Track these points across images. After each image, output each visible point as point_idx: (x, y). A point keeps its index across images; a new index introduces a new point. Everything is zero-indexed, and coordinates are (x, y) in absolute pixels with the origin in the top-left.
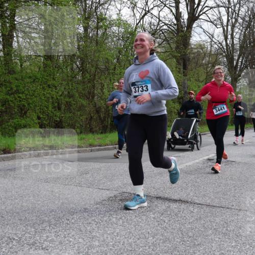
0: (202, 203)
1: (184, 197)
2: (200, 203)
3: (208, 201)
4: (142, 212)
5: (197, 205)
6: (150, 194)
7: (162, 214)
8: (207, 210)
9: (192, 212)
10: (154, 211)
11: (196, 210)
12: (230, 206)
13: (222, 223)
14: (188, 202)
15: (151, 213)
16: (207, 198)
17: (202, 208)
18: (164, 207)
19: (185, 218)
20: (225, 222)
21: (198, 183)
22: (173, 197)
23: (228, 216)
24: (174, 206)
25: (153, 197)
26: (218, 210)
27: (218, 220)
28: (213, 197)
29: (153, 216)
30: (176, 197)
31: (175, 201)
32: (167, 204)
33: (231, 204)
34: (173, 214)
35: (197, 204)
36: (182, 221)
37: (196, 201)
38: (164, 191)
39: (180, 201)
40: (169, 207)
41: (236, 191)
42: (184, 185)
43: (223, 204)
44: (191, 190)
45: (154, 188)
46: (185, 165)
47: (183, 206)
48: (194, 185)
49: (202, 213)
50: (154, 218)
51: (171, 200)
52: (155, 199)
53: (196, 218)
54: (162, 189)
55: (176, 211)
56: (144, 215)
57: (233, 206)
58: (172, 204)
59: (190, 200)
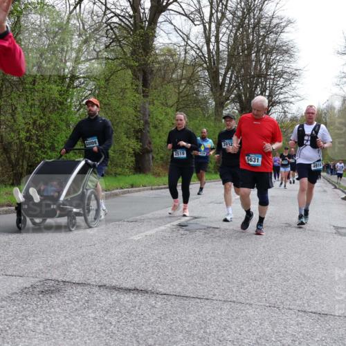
0: (168, 292)
1: (141, 284)
2: (165, 292)
3: (178, 290)
4: (76, 310)
5: (160, 296)
6: (89, 281)
7: (107, 312)
8: (177, 302)
9: (154, 307)
10: (95, 308)
11: (159, 304)
12: (210, 296)
13: (197, 322)
14: (147, 292)
15: (90, 311)
16: (177, 285)
17: (169, 301)
18: (110, 301)
19: (142, 317)
20: (203, 321)
21: (164, 261)
23: (207, 312)
24: (126, 298)
25: (93, 285)
26: (193, 302)
27: (192, 317)
28: (185, 283)
29: (92, 315)
30: (128, 286)
31: (128, 290)
32: (115, 295)
33: (212, 293)
34: (123, 311)
35: (162, 294)
36: (139, 321)
37: (160, 290)
38: (111, 276)
39: (136, 290)
40: (118, 300)
41: (220, 273)
42: (142, 266)
43: (200, 295)
44: (153, 273)
45: (95, 272)
46: (144, 234)
47: (140, 298)
48: (157, 265)
49: (169, 307)
50: (95, 319)
51: (121, 289)
52: (97, 289)
53: (159, 315)
54: (107, 272)
55: (129, 306)
56: (79, 315)
57: (214, 295)
58: (122, 296)
59: (150, 289)
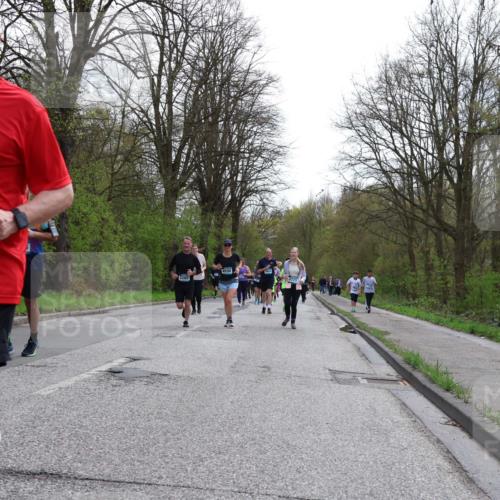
0: (92, 475)
1: (51, 463)
2: (88, 475)
3: (107, 471)
5: (80, 482)
8: (104, 491)
11: (78, 494)
12: (154, 480)
14: (60, 477)
16: (105, 464)
17: (93, 489)
21: (86, 428)
22: (27, 467)
24: (28, 488)
26: (129, 489)
28: (117, 461)
30: (32, 468)
31: (32, 475)
32: (11, 484)
33: (157, 474)
35: (82, 479)
37: (81, 472)
38: (5, 454)
39: (43, 474)
40: (15, 491)
41: (168, 444)
42: (53, 436)
43: (140, 477)
44: (69, 446)
46: (56, 386)
47: (49, 486)
48: (76, 435)
51: (21, 472)
57: (160, 478)
58: (23, 485)
59: (65, 471)
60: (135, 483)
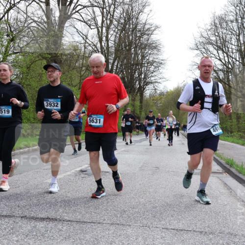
0: (71, 219)
1: (52, 214)
2: (69, 219)
3: (79, 217)
4: (4, 235)
6: (14, 214)
7: (27, 236)
8: (77, 226)
9: (61, 230)
10: (18, 233)
11: (65, 228)
12: (101, 221)
13: (92, 240)
14: (56, 220)
15: (14, 236)
16: (78, 214)
17: (72, 226)
18: (29, 228)
19: (52, 238)
20: (96, 239)
23: (99, 232)
24: (41, 225)
25: (17, 217)
26: (89, 225)
27: (88, 237)
28: (84, 212)
29: (16, 239)
31: (43, 219)
32: (33, 223)
33: (103, 218)
34: (38, 235)
35: (67, 221)
36: (50, 241)
37: (66, 218)
38: (30, 209)
39: (48, 219)
40: (35, 227)
41: (109, 204)
42: (53, 201)
43: (94, 220)
44: (61, 206)
45: (19, 206)
47: (51, 224)
48: (64, 201)
49: (72, 230)
50: (17, 241)
51: (38, 218)
52: (20, 219)
53: (65, 236)
54: (28, 207)
55: (43, 230)
56: (6, 239)
57: (104, 220)
58: (38, 224)
59: (58, 217)
60: (92, 222)
